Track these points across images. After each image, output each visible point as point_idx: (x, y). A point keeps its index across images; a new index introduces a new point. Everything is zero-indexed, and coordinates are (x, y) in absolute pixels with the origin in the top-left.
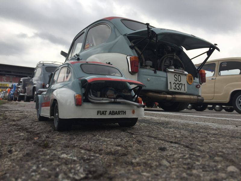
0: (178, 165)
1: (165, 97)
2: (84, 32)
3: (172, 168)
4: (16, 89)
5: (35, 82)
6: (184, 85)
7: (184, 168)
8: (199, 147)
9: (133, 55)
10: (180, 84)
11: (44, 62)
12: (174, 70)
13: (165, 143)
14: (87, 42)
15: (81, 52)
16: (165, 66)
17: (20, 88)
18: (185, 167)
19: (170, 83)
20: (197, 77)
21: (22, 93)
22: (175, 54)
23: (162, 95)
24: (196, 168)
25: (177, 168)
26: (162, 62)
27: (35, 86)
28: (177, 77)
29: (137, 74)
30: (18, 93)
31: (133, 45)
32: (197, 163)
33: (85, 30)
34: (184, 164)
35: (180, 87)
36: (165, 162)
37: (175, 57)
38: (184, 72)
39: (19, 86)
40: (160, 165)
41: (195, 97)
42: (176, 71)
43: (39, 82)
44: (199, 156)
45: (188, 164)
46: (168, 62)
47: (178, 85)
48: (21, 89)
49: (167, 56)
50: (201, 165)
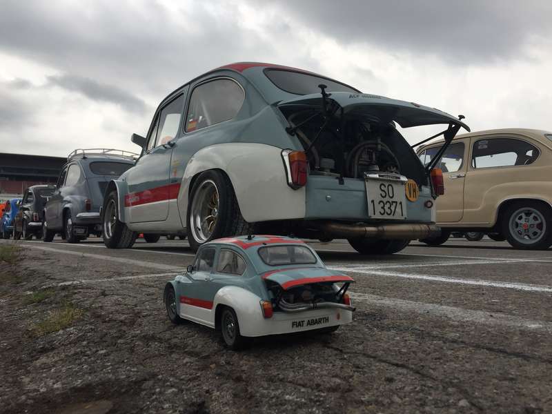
0: (410, 401)
1: (363, 231)
2: (183, 94)
3: (405, 405)
4: (19, 212)
5: (67, 198)
6: (401, 203)
7: (416, 405)
8: (431, 371)
9: (294, 149)
10: (393, 202)
11: (86, 152)
12: (379, 176)
13: (389, 368)
14: (192, 115)
15: (179, 138)
16: (359, 167)
17: (27, 209)
18: (418, 403)
19: (373, 201)
20: (426, 185)
21: (33, 221)
22: (379, 141)
23: (357, 229)
24: (429, 404)
25: (409, 405)
26: (353, 157)
27: (68, 205)
28: (386, 189)
29: (304, 188)
30: (23, 222)
31: (293, 126)
32: (430, 398)
33: (186, 89)
34: (417, 400)
35: (393, 208)
36: (396, 399)
37: (379, 147)
38: (399, 178)
39: (26, 206)
40: (393, 402)
41: (424, 227)
42: (382, 176)
43: (78, 197)
44: (431, 387)
45: (421, 399)
46: (365, 156)
47: (388, 205)
48: (31, 212)
49: (364, 145)
50: (433, 399)
